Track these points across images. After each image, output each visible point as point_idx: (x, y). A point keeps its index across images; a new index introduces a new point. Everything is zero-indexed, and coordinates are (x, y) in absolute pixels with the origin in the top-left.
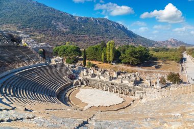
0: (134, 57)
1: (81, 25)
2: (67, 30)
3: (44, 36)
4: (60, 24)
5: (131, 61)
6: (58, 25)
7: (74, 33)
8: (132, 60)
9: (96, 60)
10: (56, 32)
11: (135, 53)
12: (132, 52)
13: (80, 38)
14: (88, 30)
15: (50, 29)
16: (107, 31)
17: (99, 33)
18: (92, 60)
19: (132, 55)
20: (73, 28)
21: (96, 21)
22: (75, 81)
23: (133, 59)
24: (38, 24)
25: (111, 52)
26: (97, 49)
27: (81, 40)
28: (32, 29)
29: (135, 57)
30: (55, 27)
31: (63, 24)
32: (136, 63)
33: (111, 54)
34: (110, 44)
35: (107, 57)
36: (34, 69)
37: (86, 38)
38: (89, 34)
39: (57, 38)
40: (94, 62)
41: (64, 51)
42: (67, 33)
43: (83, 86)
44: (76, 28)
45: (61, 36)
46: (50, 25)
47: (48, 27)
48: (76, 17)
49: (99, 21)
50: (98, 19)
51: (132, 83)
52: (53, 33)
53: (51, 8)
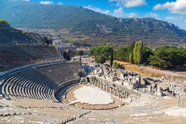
0: (163, 59)
1: (124, 26)
2: (110, 32)
3: (88, 38)
4: (104, 26)
5: (160, 64)
6: (102, 27)
7: (116, 35)
8: (162, 63)
9: (124, 60)
10: (100, 34)
11: (166, 55)
12: (162, 53)
13: (122, 39)
14: (131, 31)
15: (94, 31)
16: (151, 31)
17: (142, 34)
18: (121, 61)
19: (161, 57)
20: (116, 30)
21: (140, 21)
22: (83, 78)
23: (162, 61)
24: (85, 27)
25: (138, 53)
26: (126, 50)
27: (122, 41)
28: (80, 32)
29: (165, 60)
30: (99, 29)
31: (107, 26)
32: (166, 66)
33: (138, 55)
34: (137, 44)
35: (134, 58)
36: (50, 65)
37: (127, 39)
38: (131, 35)
39: (99, 39)
40: (121, 63)
41: (99, 51)
42: (109, 34)
43: (89, 83)
44: (118, 29)
45: (103, 37)
46: (95, 28)
47: (94, 30)
48: (119, 19)
49: (143, 21)
50: (142, 19)
51: (132, 86)
52: (96, 35)
53: (98, 13)
